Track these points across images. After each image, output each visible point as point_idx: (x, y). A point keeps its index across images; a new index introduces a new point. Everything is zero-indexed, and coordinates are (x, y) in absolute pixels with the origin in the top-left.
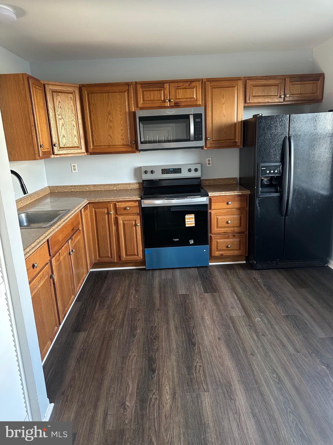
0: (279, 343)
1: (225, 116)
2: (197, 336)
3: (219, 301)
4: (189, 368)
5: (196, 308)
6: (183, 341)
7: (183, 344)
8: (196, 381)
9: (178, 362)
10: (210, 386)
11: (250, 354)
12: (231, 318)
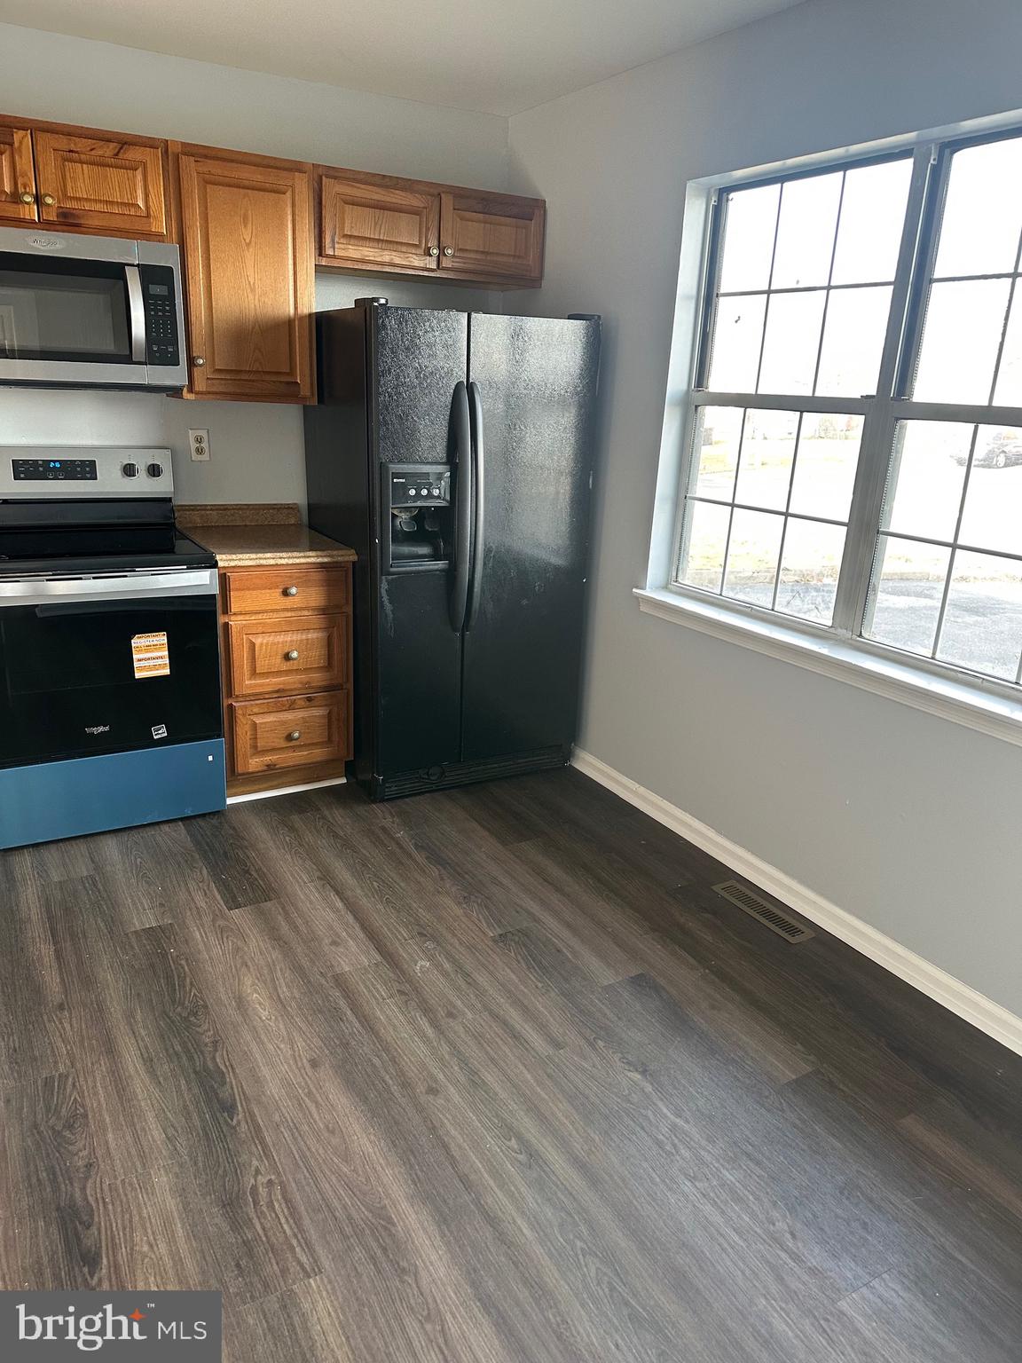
0: (500, 1032)
1: (253, 290)
2: (234, 1072)
3: (285, 928)
4: (231, 1204)
5: (211, 969)
6: (185, 1107)
7: (188, 1117)
8: (267, 1246)
9: (181, 1193)
10: (321, 1252)
11: (424, 1091)
12: (340, 981)
